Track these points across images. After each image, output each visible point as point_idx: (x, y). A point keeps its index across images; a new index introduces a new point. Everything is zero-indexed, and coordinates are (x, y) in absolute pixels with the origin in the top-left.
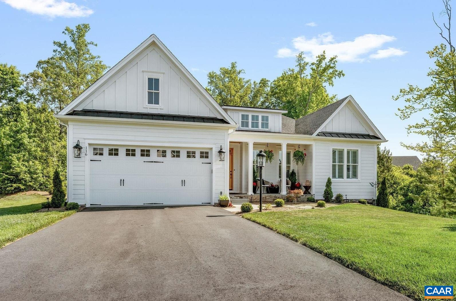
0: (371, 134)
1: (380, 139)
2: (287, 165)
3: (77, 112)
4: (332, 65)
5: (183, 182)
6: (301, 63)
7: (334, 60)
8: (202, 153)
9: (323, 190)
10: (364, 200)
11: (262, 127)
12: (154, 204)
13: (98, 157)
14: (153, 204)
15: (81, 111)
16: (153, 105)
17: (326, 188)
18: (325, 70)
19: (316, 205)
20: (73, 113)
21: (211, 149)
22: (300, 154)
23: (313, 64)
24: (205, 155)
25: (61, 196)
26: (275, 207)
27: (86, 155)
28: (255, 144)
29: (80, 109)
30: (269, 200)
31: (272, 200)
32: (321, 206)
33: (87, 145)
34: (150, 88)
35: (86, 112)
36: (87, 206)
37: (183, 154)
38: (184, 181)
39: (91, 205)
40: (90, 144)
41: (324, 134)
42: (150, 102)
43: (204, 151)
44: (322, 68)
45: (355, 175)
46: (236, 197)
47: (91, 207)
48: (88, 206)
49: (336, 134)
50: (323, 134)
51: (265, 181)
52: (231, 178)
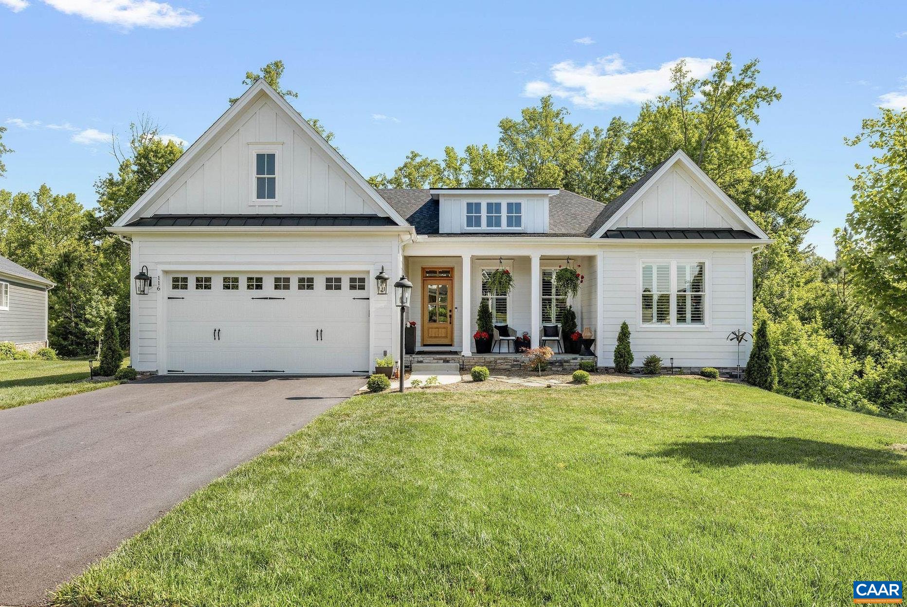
0: (735, 229)
1: (757, 237)
2: (544, 297)
3: (144, 220)
4: (747, 81)
5: (319, 334)
6: (682, 82)
7: (753, 69)
8: (352, 280)
9: (613, 348)
10: (712, 370)
11: (509, 224)
12: (269, 371)
13: (179, 293)
14: (267, 371)
15: (150, 218)
16: (266, 200)
17: (617, 344)
18: (730, 93)
19: (570, 378)
20: (140, 222)
21: (368, 272)
22: (569, 275)
23: (705, 83)
24: (358, 284)
25: (113, 357)
26: (470, 382)
27: (159, 289)
28: (475, 259)
29: (148, 214)
30: (502, 366)
31: (509, 367)
32: (579, 381)
33: (160, 274)
34: (260, 170)
35: (159, 220)
36: (160, 374)
37: (320, 283)
38: (321, 331)
39: (168, 371)
40: (166, 272)
41: (622, 233)
42: (260, 195)
43: (357, 276)
44: (726, 90)
45: (697, 317)
46: (436, 359)
47: (169, 375)
48: (162, 372)
49: (651, 232)
50: (619, 232)
51: (511, 329)
52: (450, 323)
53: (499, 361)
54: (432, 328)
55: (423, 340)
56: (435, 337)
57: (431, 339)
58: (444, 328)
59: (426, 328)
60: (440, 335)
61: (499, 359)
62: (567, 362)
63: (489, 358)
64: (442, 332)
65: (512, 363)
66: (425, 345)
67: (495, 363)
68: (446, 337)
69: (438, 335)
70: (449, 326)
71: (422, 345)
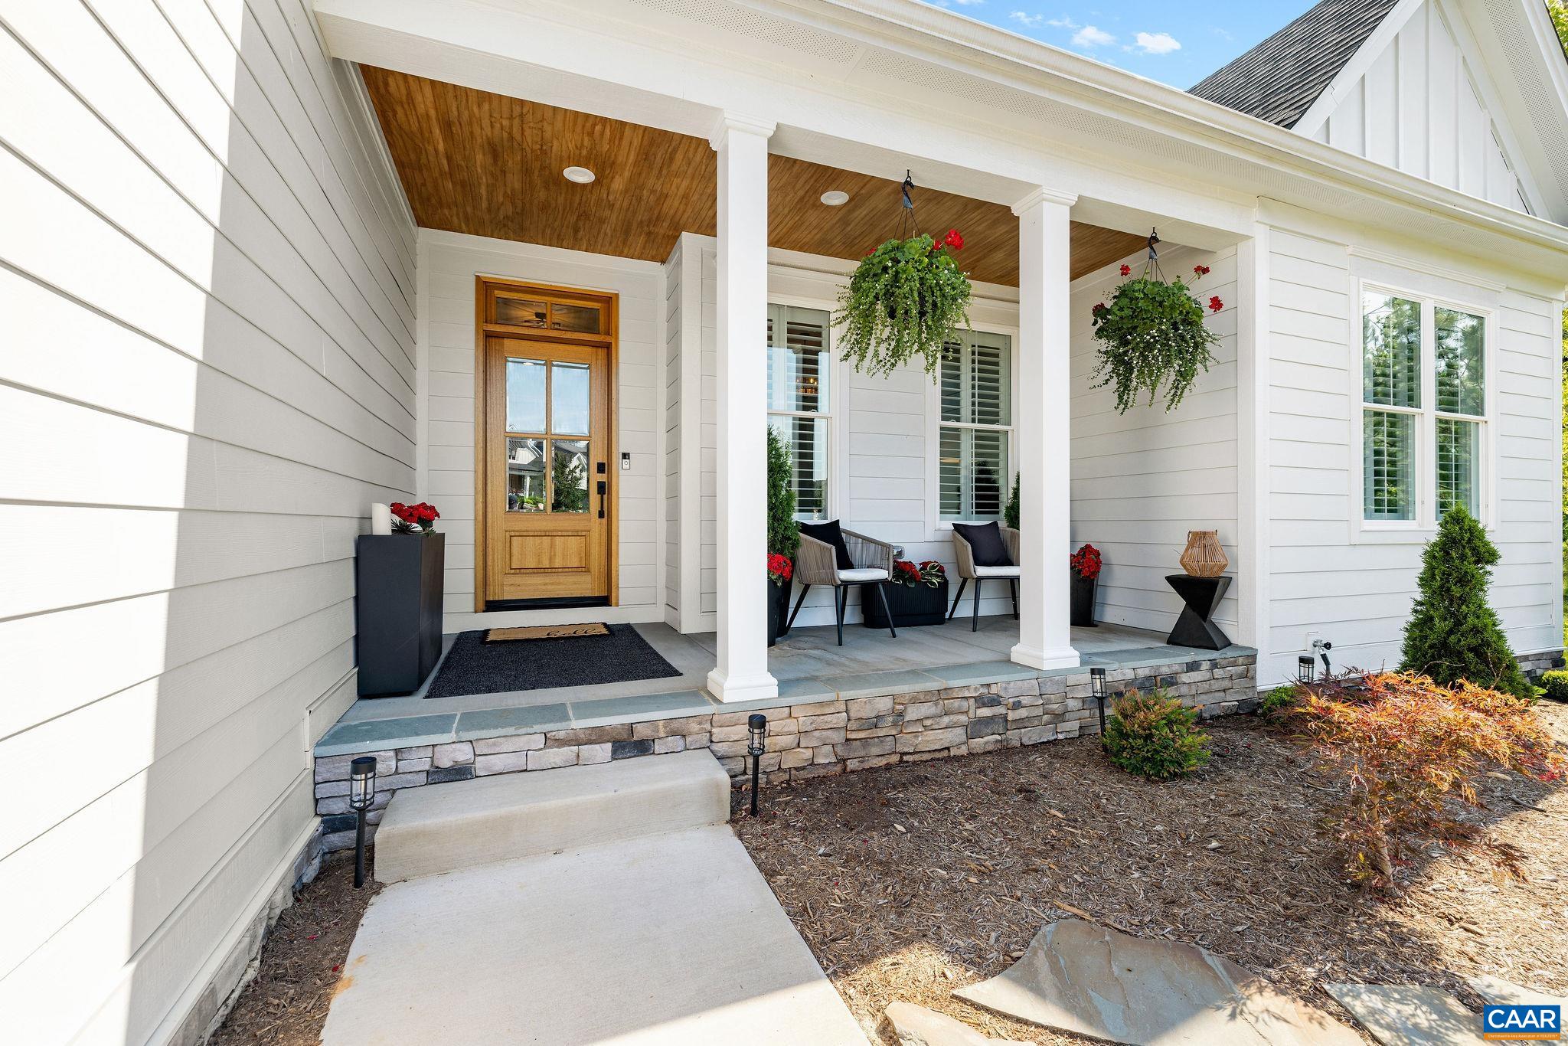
51: (856, 535)
52: (601, 515)
53: (912, 713)
54: (523, 534)
55: (483, 580)
56: (539, 571)
57: (517, 580)
58: (576, 534)
59: (496, 534)
60: (558, 563)
61: (915, 700)
62: (1170, 681)
63: (870, 699)
64: (568, 550)
65: (971, 714)
66: (492, 606)
67: (895, 724)
68: (585, 569)
69: (551, 559)
70: (597, 525)
71: (481, 605)
